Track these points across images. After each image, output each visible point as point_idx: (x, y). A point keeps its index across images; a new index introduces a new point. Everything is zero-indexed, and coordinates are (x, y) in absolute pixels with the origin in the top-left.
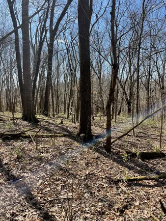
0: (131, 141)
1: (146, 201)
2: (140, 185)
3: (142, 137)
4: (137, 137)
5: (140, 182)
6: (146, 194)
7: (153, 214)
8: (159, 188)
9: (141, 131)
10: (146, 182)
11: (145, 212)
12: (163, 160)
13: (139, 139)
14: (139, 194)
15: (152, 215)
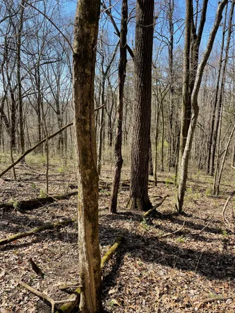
0: (9, 188)
1: (16, 267)
2: (12, 247)
3: (27, 180)
4: (19, 181)
5: (12, 243)
6: (17, 258)
7: (22, 280)
8: (38, 244)
9: (28, 172)
10: (22, 241)
11: (12, 281)
12: (50, 206)
13: (23, 184)
14: (7, 260)
15: (20, 282)
